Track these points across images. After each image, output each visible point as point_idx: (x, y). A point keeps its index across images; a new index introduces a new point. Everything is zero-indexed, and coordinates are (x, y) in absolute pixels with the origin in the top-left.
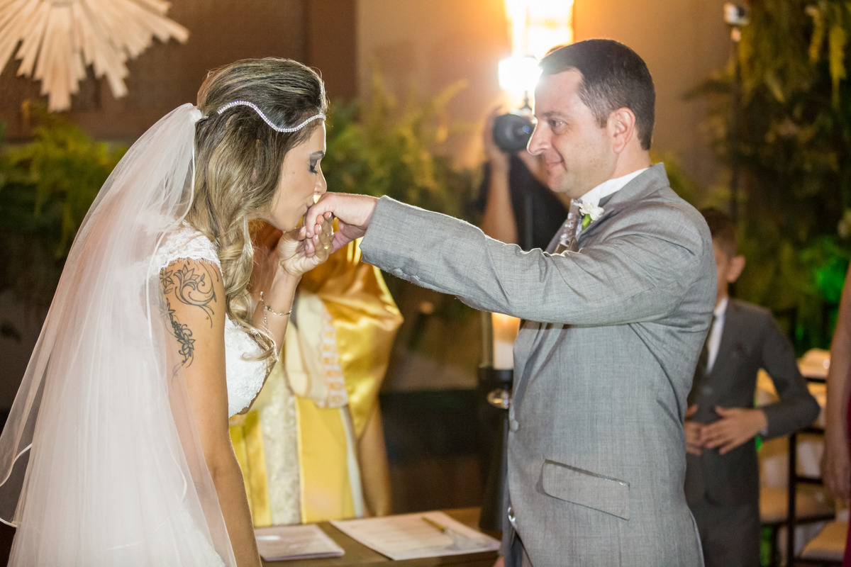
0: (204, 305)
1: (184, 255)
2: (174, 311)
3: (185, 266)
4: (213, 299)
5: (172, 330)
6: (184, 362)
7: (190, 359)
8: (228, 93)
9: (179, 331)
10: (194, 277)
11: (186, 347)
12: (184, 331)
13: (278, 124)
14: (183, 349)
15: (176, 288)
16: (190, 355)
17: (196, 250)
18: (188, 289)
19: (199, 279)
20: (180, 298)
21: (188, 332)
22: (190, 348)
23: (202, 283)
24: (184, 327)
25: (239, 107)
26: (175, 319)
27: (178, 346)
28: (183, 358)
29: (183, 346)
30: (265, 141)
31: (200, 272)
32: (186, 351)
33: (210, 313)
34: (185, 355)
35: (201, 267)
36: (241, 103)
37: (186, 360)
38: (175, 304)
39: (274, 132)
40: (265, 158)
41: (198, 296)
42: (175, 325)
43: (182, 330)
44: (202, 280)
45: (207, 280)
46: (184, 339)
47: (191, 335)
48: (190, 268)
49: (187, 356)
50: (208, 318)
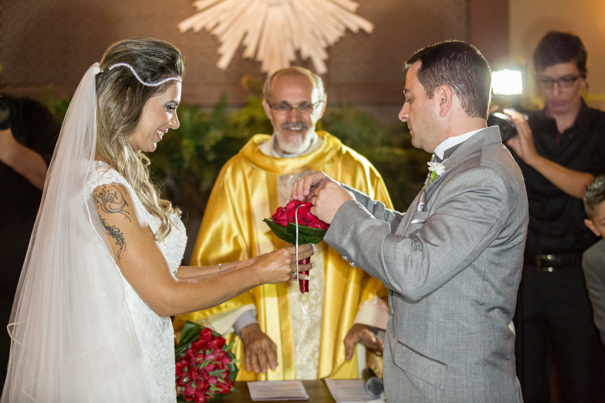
0: (121, 211)
1: (101, 183)
2: (104, 219)
3: (103, 190)
4: (126, 205)
5: (108, 232)
6: (121, 249)
7: (124, 245)
9: (111, 232)
10: (110, 196)
11: (119, 239)
12: (114, 230)
13: (145, 80)
14: (118, 241)
15: (101, 205)
16: (123, 243)
17: (108, 178)
18: (108, 204)
19: (113, 195)
20: (105, 210)
21: (117, 230)
22: (122, 239)
23: (115, 198)
24: (113, 228)
26: (106, 225)
27: (115, 240)
28: (120, 246)
29: (117, 240)
31: (113, 191)
32: (120, 242)
33: (127, 214)
34: (120, 244)
35: (113, 188)
37: (122, 247)
38: (104, 215)
39: (141, 85)
41: (116, 206)
42: (107, 228)
43: (113, 230)
44: (115, 196)
45: (118, 195)
46: (116, 235)
47: (119, 231)
48: (106, 190)
49: (122, 244)
50: (126, 218)
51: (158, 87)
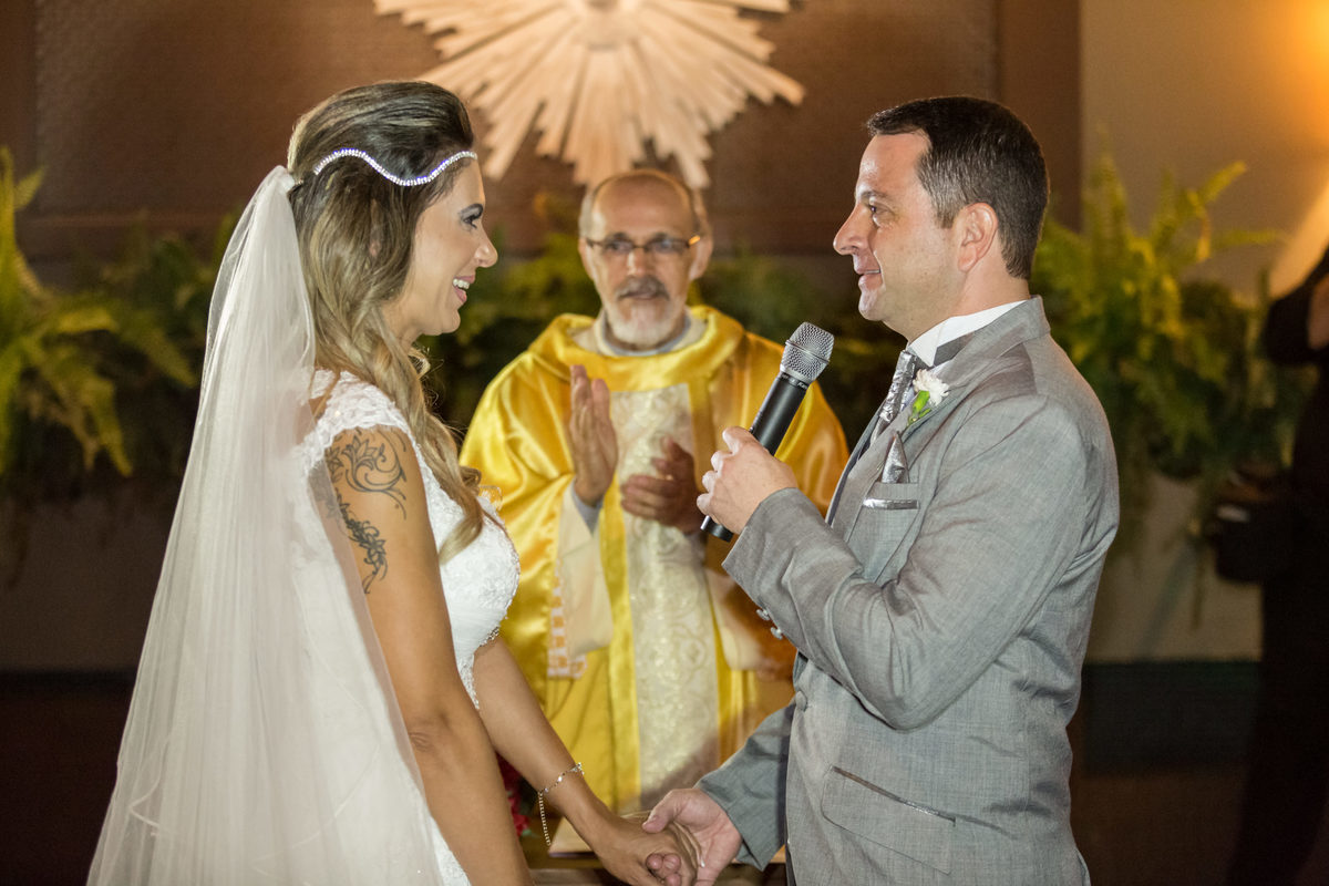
0: (390, 489)
1: (351, 425)
2: (348, 505)
3: (355, 437)
4: (401, 479)
5: (349, 532)
6: (375, 573)
7: (383, 568)
8: (323, 143)
9: (359, 533)
10: (370, 452)
11: (372, 552)
12: (367, 531)
13: (402, 175)
14: (370, 556)
15: (347, 471)
16: (382, 563)
17: (367, 414)
18: (363, 470)
19: (376, 455)
20: (354, 484)
21: (372, 532)
22: (379, 553)
23: (381, 458)
24: (366, 525)
25: (342, 160)
26: (350, 516)
27: (363, 553)
28: (372, 568)
29: (369, 553)
30: (385, 203)
31: (377, 443)
32: (375, 558)
33: (400, 498)
34: (373, 563)
35: (379, 437)
36: (344, 153)
37: (377, 570)
38: (349, 494)
39: (397, 187)
40: (387, 226)
41: (379, 478)
42: (352, 524)
43: (363, 529)
44: (381, 454)
45: (388, 453)
46: (367, 542)
47: (377, 534)
48: (361, 439)
49: (377, 564)
50: (397, 507)
51: (435, 182)
